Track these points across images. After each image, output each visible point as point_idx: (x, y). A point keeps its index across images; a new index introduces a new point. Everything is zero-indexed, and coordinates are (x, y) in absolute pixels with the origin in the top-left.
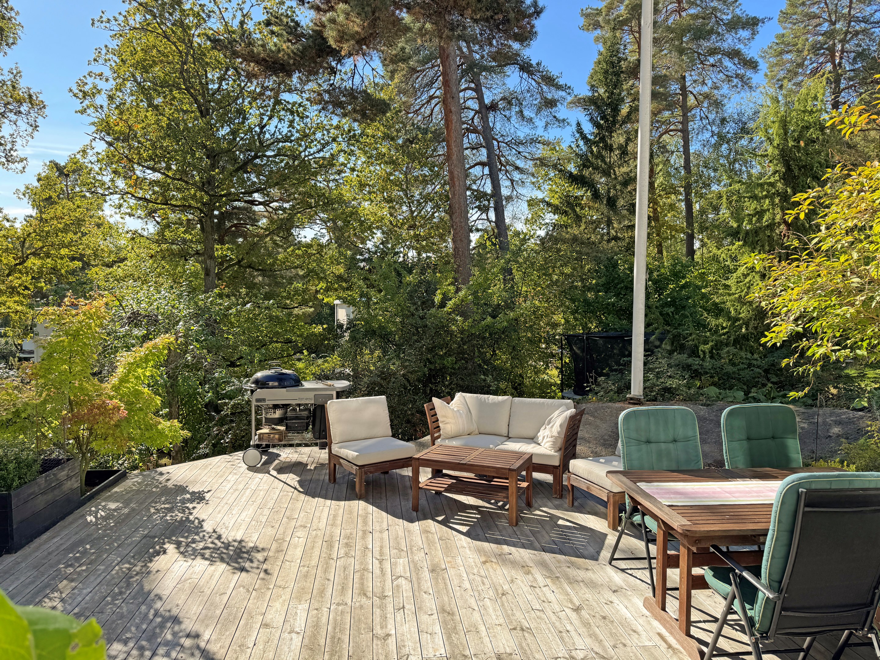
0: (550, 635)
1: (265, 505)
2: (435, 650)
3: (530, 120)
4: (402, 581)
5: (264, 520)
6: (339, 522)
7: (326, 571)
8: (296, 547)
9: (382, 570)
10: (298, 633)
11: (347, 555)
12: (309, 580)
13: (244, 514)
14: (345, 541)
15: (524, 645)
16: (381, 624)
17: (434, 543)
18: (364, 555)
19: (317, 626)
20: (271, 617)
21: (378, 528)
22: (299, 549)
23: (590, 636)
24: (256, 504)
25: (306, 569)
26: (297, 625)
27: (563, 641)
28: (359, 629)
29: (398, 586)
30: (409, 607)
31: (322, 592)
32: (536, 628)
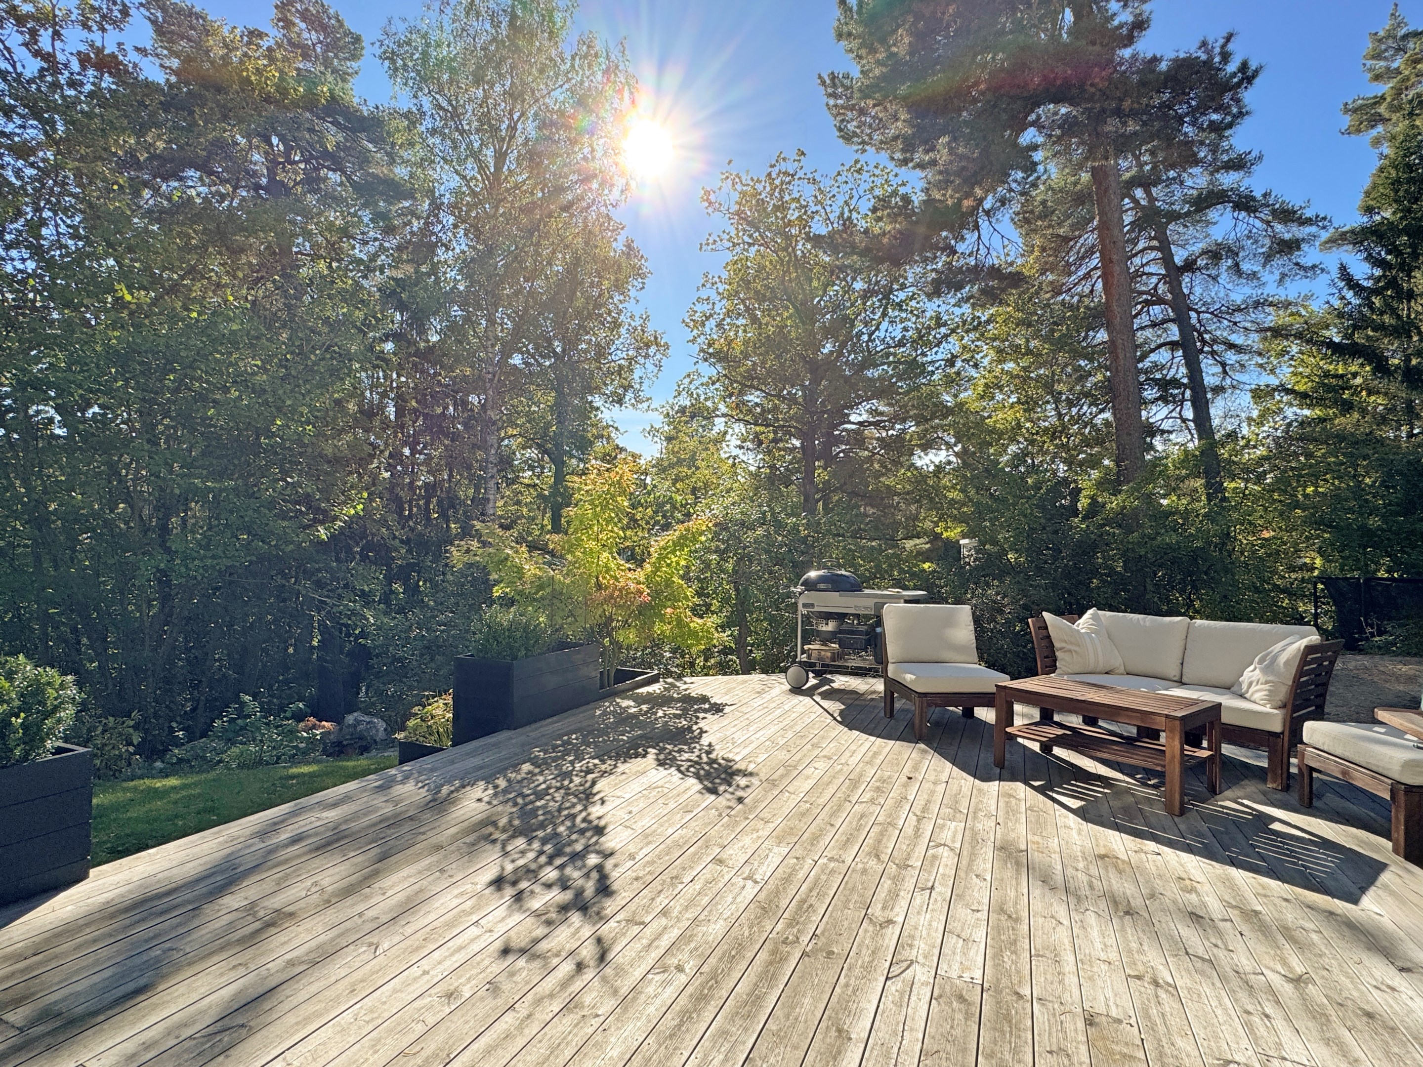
0: (1219, 1012)
1: (792, 727)
2: (964, 968)
3: (1254, 275)
4: (943, 852)
5: (781, 743)
6: (878, 762)
7: (834, 814)
8: (808, 777)
9: (917, 829)
10: (756, 882)
11: (872, 801)
12: (804, 820)
13: (761, 733)
14: (878, 784)
15: (1154, 1012)
16: (886, 901)
17: (1016, 812)
18: (898, 805)
19: (787, 880)
20: (731, 852)
21: (932, 778)
22: (810, 781)
23: (1327, 1042)
24: (781, 725)
25: (808, 805)
26: (760, 871)
27: (1252, 1030)
28: (848, 901)
29: (935, 857)
30: (943, 890)
31: (815, 839)
32: (1189, 990)
